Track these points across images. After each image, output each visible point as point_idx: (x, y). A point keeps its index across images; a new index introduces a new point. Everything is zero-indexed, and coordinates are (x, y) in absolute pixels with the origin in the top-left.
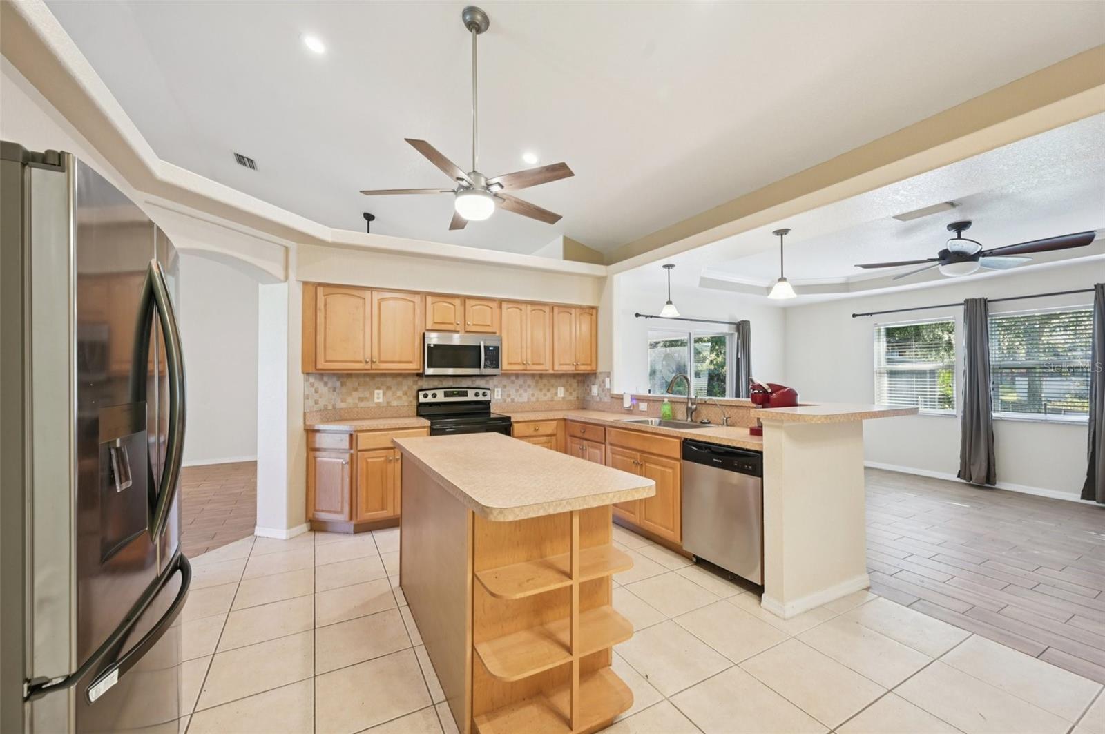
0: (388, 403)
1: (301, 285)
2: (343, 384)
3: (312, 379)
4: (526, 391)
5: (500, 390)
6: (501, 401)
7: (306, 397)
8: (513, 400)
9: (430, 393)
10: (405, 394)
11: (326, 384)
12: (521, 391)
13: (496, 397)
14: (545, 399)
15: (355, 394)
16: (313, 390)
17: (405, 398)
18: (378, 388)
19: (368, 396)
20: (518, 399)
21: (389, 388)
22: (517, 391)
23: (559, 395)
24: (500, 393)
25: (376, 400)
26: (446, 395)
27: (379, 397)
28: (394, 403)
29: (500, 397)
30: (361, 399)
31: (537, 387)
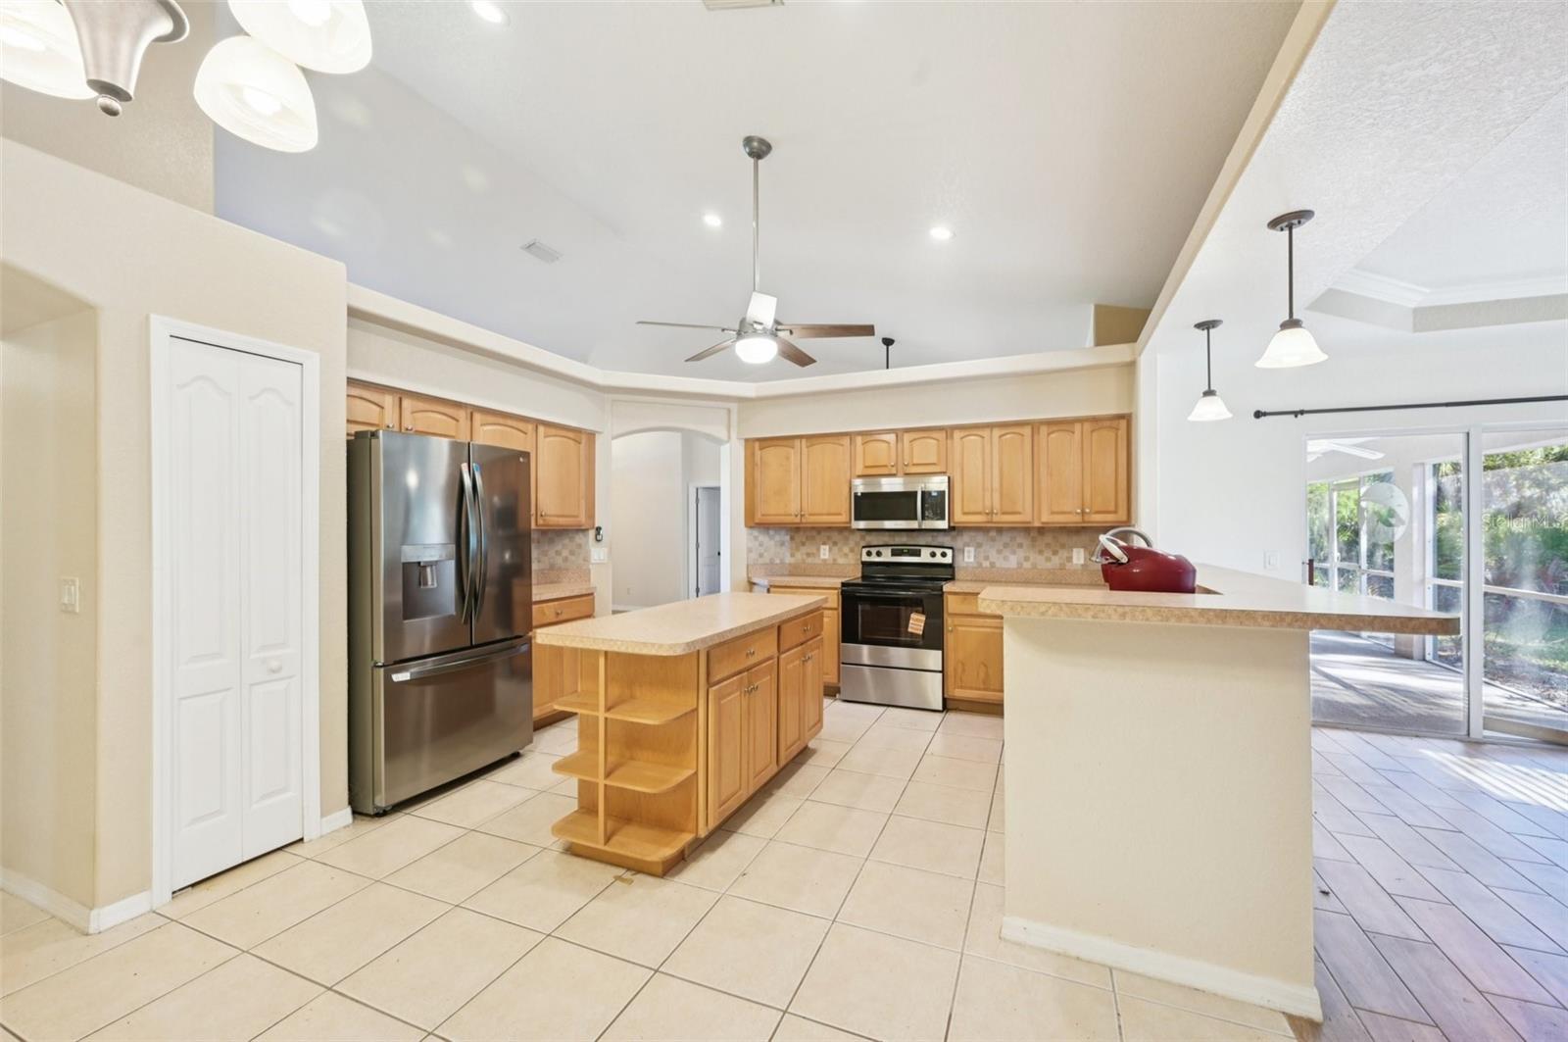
0: (835, 560)
1: (743, 442)
2: (792, 538)
3: (755, 533)
4: (1014, 553)
5: (972, 549)
6: (975, 565)
7: (750, 550)
8: (992, 565)
9: (874, 551)
10: (852, 550)
11: (771, 538)
12: (1007, 552)
13: (966, 560)
14: (1049, 565)
15: (804, 550)
16: (757, 543)
17: (851, 555)
18: (824, 544)
19: (815, 551)
20: (1000, 563)
21: (835, 544)
22: (999, 552)
23: (1075, 561)
24: (972, 555)
25: (822, 557)
26: (894, 553)
27: (825, 552)
28: (841, 561)
29: (972, 560)
30: (808, 555)
31: (1033, 546)
